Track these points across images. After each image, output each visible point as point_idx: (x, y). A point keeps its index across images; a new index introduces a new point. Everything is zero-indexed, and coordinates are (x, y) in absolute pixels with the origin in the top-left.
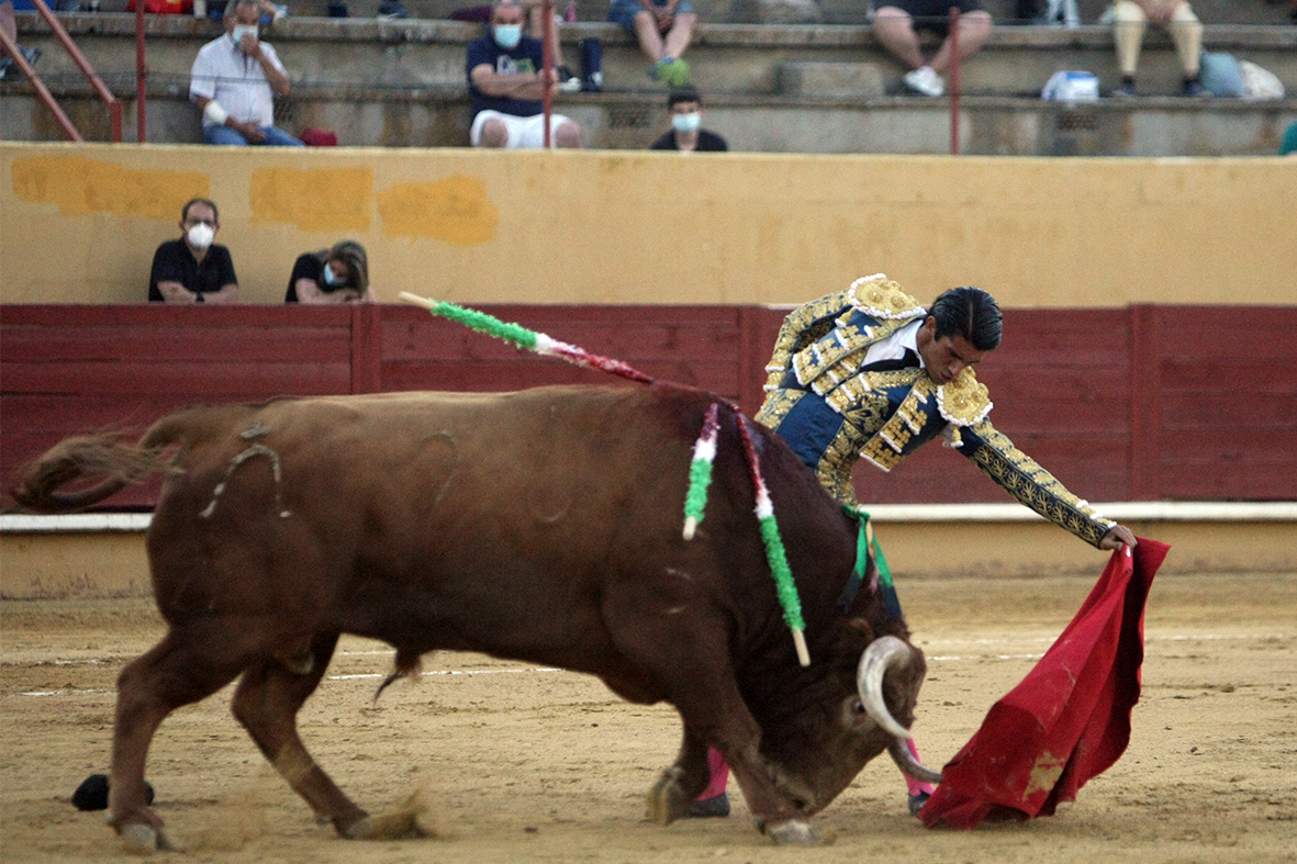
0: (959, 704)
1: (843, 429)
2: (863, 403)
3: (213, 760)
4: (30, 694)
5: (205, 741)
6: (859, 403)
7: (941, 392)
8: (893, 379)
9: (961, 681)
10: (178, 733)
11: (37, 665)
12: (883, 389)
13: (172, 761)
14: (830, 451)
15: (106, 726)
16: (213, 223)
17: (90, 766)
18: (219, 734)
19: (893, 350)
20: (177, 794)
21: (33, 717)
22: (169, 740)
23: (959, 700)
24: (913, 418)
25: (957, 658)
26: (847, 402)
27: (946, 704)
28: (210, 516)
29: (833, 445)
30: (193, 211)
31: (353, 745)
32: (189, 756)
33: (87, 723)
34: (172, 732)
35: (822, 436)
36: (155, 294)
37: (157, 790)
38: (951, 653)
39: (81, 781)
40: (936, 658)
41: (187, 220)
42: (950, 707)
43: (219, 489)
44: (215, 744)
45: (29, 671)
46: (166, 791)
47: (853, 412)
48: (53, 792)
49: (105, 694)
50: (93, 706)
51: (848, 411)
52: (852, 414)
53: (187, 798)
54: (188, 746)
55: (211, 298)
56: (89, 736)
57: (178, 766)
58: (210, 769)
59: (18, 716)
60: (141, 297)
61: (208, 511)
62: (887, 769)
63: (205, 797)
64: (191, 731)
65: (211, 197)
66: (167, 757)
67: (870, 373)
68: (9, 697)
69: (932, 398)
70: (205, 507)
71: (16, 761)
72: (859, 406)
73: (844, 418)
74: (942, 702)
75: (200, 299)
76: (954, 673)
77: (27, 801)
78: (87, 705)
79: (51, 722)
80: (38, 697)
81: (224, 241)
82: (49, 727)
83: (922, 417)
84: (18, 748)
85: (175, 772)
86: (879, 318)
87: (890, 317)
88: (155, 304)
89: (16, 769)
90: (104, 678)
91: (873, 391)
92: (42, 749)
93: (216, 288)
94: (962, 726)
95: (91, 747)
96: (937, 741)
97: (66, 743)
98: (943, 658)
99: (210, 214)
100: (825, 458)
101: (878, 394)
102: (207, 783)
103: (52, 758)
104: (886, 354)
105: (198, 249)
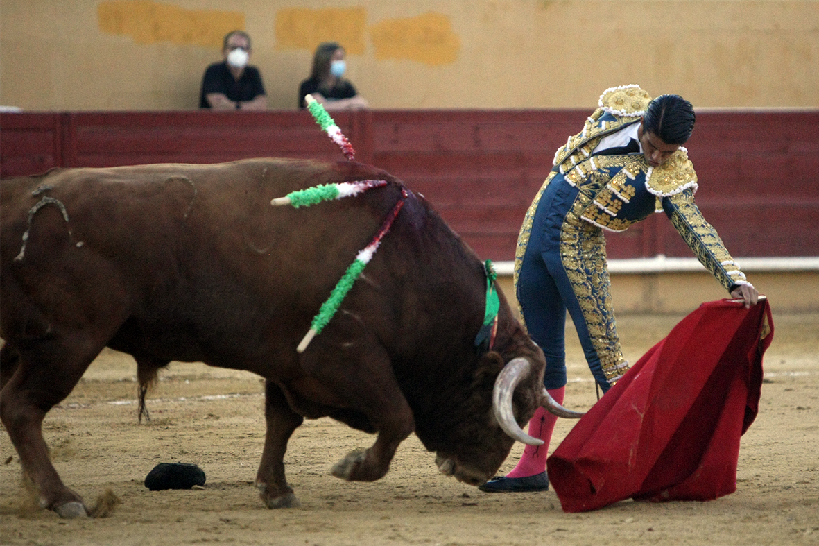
0: (809, 408)
1: (578, 199)
2: (592, 179)
3: (249, 452)
4: (114, 403)
5: (243, 438)
6: (589, 179)
7: (649, 172)
8: (615, 161)
9: (810, 391)
10: (224, 432)
11: (118, 381)
12: (607, 168)
13: (219, 453)
14: (570, 216)
15: (170, 426)
16: (247, 49)
17: (158, 457)
18: (254, 432)
19: (621, 140)
20: (223, 477)
21: (116, 420)
22: (217, 437)
23: (809, 405)
24: (621, 191)
25: (806, 374)
26: (579, 179)
27: (799, 408)
28: (23, 259)
29: (571, 211)
30: (232, 41)
31: (354, 440)
32: (231, 450)
33: (156, 425)
34: (219, 431)
35: (562, 205)
36: (204, 103)
37: (207, 474)
38: (803, 370)
39: (151, 468)
40: (792, 374)
41: (228, 47)
42: (801, 411)
43: (25, 236)
44: (251, 440)
45: (112, 386)
46: (214, 476)
47: (585, 186)
48: (130, 476)
49: (169, 403)
50: (160, 412)
51: (581, 185)
52: (584, 188)
53: (230, 481)
54: (231, 441)
55: (248, 106)
56: (157, 434)
57: (223, 457)
58: (248, 459)
59: (104, 420)
60: (193, 106)
61: (21, 256)
62: (754, 458)
63: (244, 480)
64: (233, 430)
65: (245, 30)
66: (215, 449)
67: (599, 157)
68: (98, 405)
69: (641, 176)
70: (19, 253)
71: (103, 453)
72: (589, 181)
73: (578, 190)
74: (795, 407)
75: (238, 107)
76: (805, 385)
77: (111, 483)
78: (156, 411)
79: (129, 424)
80: (120, 405)
81: (255, 63)
82: (128, 427)
83: (631, 190)
84: (104, 444)
85: (220, 461)
86: (617, 115)
87: (625, 115)
88: (205, 111)
89: (103, 459)
90: (168, 391)
91: (599, 170)
92: (122, 444)
93: (250, 97)
94: (811, 425)
95: (158, 443)
96: (792, 436)
97: (140, 440)
98: (797, 374)
99: (244, 43)
100: (566, 221)
101: (602, 172)
102: (245, 469)
103: (129, 451)
104: (614, 143)
105: (236, 68)
